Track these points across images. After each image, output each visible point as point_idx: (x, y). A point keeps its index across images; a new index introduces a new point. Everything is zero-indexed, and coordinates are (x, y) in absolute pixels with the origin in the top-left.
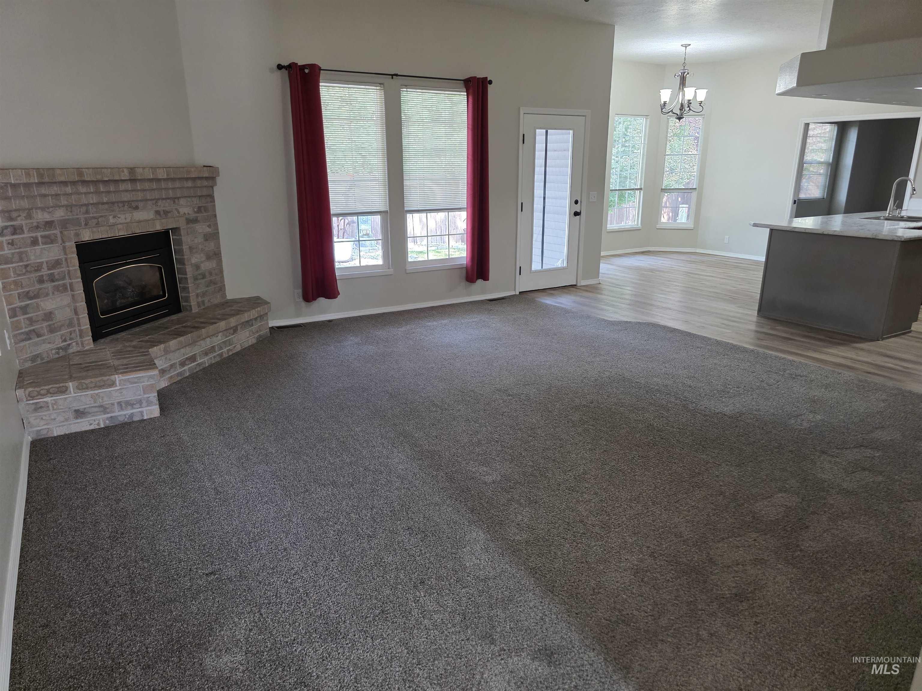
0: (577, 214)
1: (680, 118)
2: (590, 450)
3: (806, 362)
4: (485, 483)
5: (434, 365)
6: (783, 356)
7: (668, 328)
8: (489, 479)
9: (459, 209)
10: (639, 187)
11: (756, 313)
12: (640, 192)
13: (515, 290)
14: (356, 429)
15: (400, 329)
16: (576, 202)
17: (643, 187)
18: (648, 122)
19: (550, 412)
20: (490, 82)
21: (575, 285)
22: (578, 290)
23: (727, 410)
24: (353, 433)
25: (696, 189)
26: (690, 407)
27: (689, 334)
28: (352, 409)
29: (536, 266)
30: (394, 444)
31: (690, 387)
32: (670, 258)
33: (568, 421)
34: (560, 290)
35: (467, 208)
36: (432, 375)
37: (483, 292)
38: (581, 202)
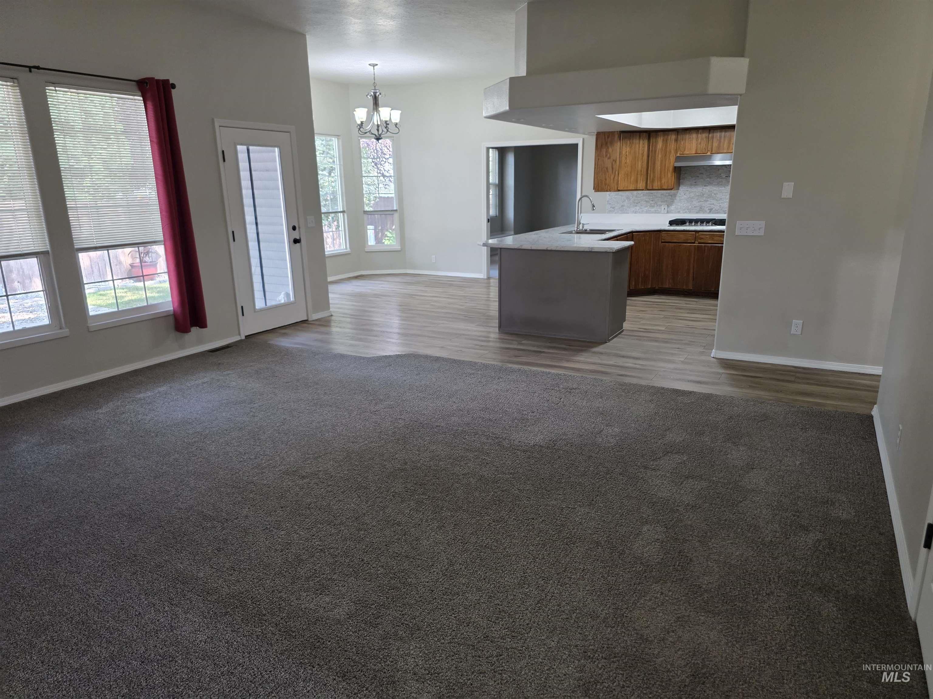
0: (296, 241)
1: (378, 139)
2: (440, 528)
3: (570, 374)
4: (339, 622)
5: (177, 456)
6: (548, 370)
7: (431, 357)
8: (340, 613)
9: (154, 242)
10: (341, 210)
11: (497, 330)
12: (343, 215)
13: (240, 334)
14: (96, 591)
15: (99, 411)
16: (294, 228)
17: (345, 209)
18: (340, 143)
19: (366, 488)
20: (173, 86)
21: (307, 320)
22: (310, 325)
23: (539, 439)
24: (92, 601)
25: (396, 210)
26: (505, 443)
27: (454, 361)
28: (73, 558)
29: (259, 304)
30: (172, 599)
31: (490, 420)
32: (388, 281)
33: (393, 496)
34: (293, 328)
35: (165, 241)
36: (182, 472)
37: (200, 342)
38: (299, 228)
